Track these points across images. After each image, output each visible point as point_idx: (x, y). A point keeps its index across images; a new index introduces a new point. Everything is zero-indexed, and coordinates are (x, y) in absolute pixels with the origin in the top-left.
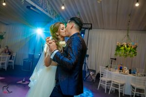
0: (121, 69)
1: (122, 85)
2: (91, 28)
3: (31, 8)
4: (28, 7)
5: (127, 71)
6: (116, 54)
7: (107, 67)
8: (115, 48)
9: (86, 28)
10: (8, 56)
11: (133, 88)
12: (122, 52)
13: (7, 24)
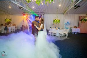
0: (55, 28)
1: (56, 33)
2: (44, 14)
3: (21, 8)
4: (20, 8)
5: (57, 28)
6: (53, 23)
7: (50, 27)
8: (53, 21)
9: (42, 14)
10: (15, 27)
11: (59, 33)
12: (55, 22)
13: (12, 14)
